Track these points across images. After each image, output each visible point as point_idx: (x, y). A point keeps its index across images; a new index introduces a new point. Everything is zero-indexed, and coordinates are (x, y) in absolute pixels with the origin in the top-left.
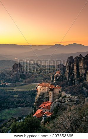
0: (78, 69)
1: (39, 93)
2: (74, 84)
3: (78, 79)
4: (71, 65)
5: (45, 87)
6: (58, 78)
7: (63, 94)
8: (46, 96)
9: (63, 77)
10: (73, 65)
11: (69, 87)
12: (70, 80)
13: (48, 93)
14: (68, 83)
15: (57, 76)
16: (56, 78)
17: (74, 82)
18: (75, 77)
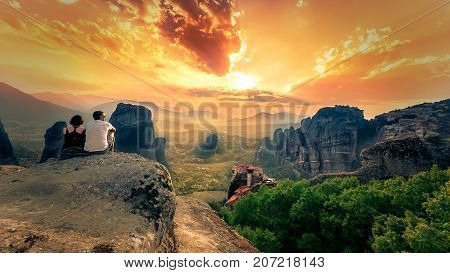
7: (265, 177)
8: (243, 179)
13: (246, 174)
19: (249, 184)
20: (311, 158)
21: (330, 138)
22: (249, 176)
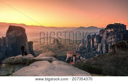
0: (93, 43)
1: (68, 57)
2: (91, 52)
3: (93, 49)
4: (89, 40)
5: (71, 54)
6: (81, 48)
7: (81, 58)
8: (71, 59)
9: (84, 48)
10: (90, 40)
11: (88, 54)
12: (88, 49)
13: (73, 57)
14: (87, 51)
15: (80, 47)
16: (80, 48)
17: (91, 51)
18: (91, 47)
19: (74, 61)
20: (103, 48)
21: (111, 39)
22: (74, 57)
